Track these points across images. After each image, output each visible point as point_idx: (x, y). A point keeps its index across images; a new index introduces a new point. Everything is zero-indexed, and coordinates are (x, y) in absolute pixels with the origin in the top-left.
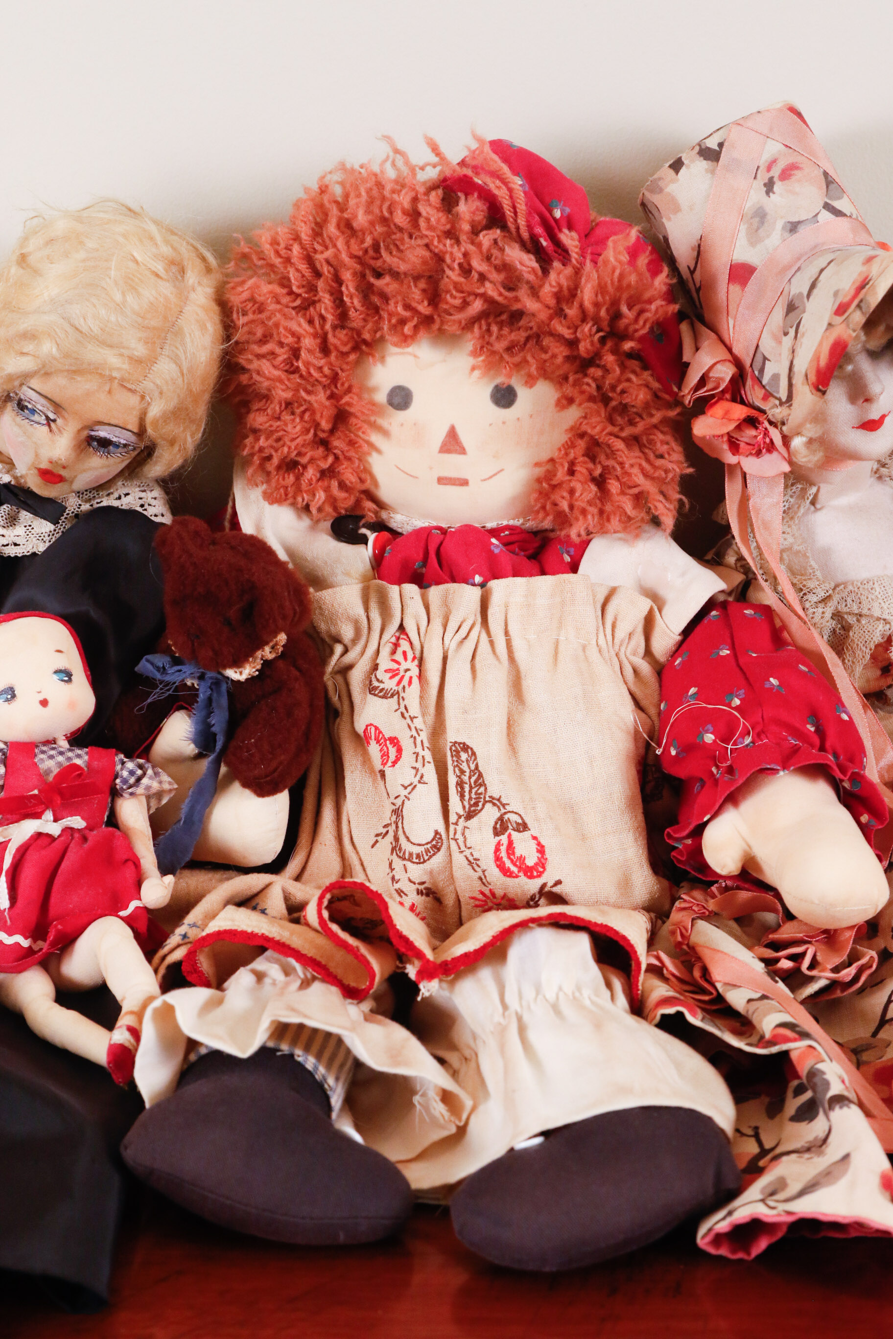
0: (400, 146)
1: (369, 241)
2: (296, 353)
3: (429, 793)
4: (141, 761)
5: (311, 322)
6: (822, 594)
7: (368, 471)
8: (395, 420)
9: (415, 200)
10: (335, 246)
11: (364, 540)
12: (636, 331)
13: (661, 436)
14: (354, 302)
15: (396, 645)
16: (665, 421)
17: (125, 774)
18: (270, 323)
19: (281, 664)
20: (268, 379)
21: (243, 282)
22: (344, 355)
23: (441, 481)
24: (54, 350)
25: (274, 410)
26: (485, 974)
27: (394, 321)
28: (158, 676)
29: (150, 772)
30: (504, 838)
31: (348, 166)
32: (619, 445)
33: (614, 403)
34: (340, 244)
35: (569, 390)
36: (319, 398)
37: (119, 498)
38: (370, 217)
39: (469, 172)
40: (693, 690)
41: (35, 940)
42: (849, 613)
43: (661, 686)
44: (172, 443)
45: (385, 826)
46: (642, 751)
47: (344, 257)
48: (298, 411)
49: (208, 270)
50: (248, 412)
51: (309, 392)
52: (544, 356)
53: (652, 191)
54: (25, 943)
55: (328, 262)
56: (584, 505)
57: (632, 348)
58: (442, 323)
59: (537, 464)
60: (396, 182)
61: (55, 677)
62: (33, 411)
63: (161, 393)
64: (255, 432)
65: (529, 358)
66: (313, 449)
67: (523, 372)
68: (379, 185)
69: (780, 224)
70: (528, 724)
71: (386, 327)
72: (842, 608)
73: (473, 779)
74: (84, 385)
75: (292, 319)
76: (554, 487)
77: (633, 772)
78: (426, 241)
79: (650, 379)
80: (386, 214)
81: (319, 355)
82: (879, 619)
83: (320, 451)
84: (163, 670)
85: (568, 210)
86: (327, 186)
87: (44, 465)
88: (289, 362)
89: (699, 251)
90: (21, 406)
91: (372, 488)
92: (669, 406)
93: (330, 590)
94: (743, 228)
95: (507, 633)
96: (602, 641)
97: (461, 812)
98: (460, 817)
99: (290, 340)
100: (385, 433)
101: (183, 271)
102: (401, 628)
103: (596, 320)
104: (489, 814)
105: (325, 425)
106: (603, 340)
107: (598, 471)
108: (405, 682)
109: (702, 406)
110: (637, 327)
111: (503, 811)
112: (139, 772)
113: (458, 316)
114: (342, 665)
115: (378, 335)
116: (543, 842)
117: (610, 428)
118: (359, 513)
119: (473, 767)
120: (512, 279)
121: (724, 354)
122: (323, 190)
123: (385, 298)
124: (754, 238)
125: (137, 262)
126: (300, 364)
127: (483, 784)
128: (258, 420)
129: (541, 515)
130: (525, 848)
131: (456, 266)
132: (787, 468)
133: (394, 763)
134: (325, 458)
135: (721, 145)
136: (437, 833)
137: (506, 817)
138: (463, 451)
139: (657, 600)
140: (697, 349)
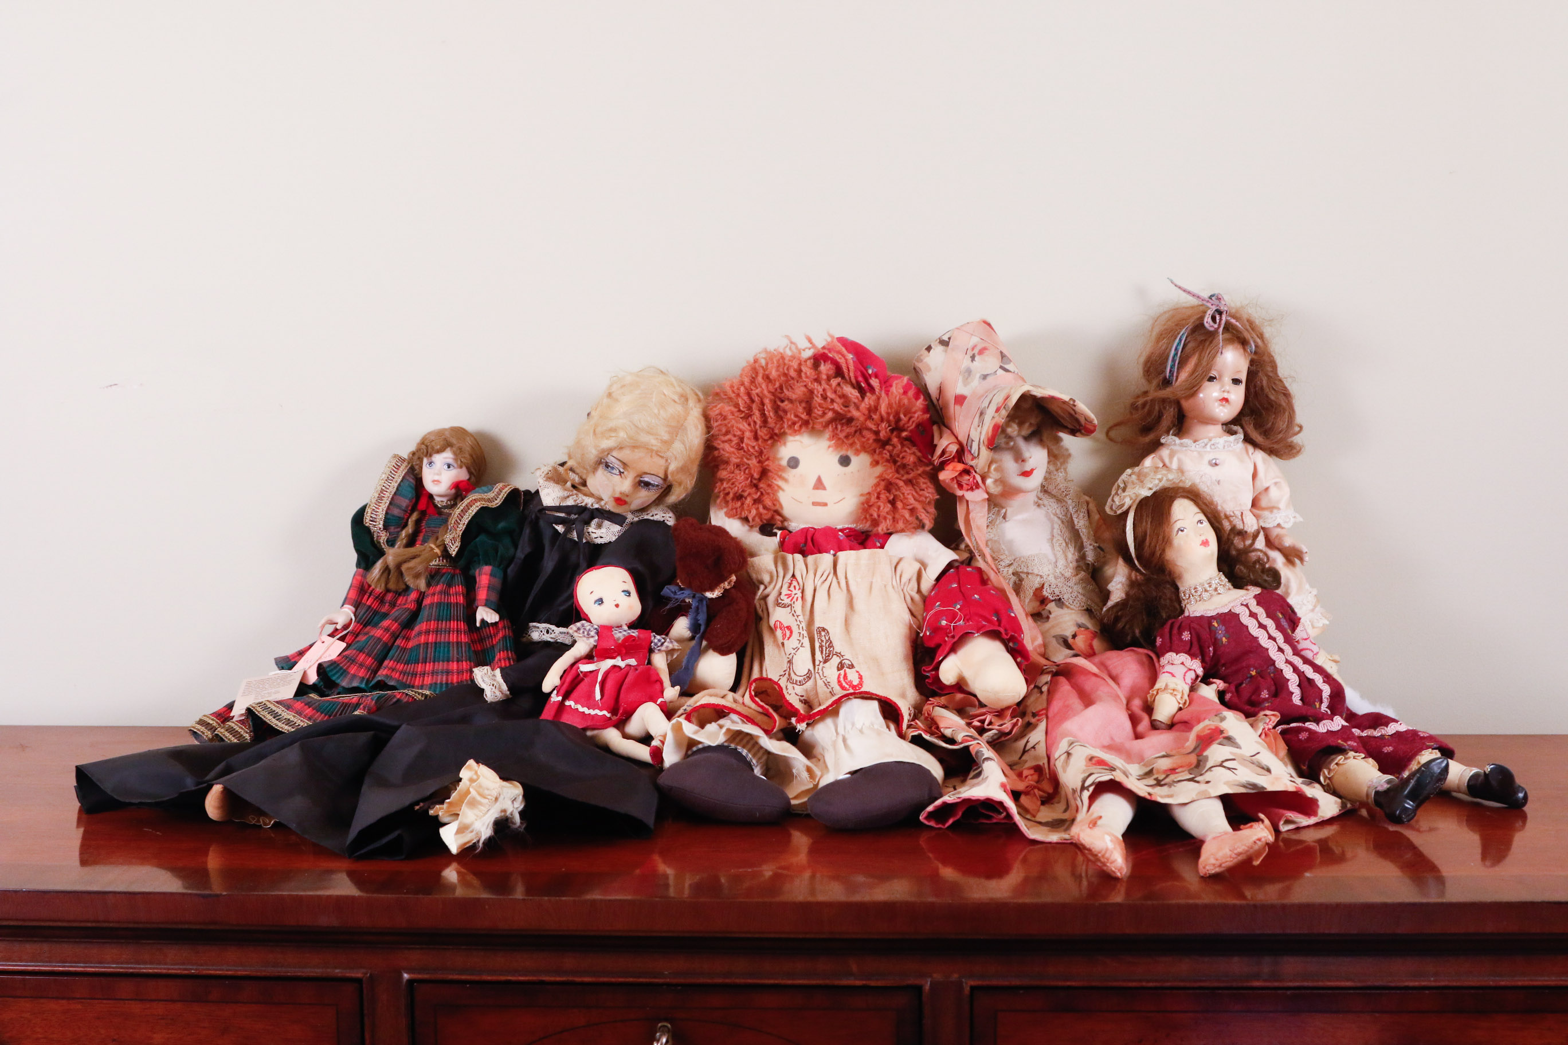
0: (794, 340)
1: (777, 385)
2: (742, 440)
3: (806, 652)
4: (664, 636)
5: (749, 425)
6: (1008, 562)
7: (777, 500)
8: (791, 474)
9: (800, 364)
10: (761, 387)
11: (775, 535)
12: (908, 427)
13: (923, 480)
14: (770, 414)
15: (791, 584)
16: (924, 472)
17: (656, 641)
18: (729, 425)
19: (733, 591)
20: (728, 452)
21: (716, 406)
22: (766, 441)
23: (815, 504)
24: (625, 436)
25: (731, 469)
26: (829, 721)
27: (790, 423)
28: (672, 595)
29: (668, 640)
30: (842, 672)
31: (768, 350)
32: (901, 483)
33: (899, 464)
34: (764, 386)
35: (876, 457)
36: (753, 462)
37: (653, 516)
38: (778, 373)
39: (826, 351)
40: (938, 603)
41: (613, 715)
42: (1022, 572)
43: (924, 606)
44: (680, 484)
45: (785, 671)
46: (914, 636)
47: (766, 392)
48: (743, 469)
49: (699, 400)
50: (718, 470)
51: (748, 459)
52: (863, 440)
53: (918, 362)
54: (608, 715)
55: (757, 395)
56: (885, 514)
57: (906, 435)
58: (814, 424)
59: (862, 495)
60: (792, 356)
61: (623, 594)
62: (613, 468)
63: (676, 458)
64: (722, 480)
65: (856, 440)
66: (750, 488)
67: (854, 448)
68: (783, 358)
69: (978, 375)
70: (856, 620)
71: (786, 426)
72: (1019, 570)
73: (827, 644)
74: (638, 454)
75: (740, 423)
76: (870, 506)
77: (908, 644)
78: (805, 384)
79: (916, 451)
80: (786, 372)
81: (753, 440)
82: (1037, 575)
83: (754, 489)
84: (675, 593)
85: (875, 370)
86: (757, 359)
87: (617, 495)
88: (738, 444)
89: (940, 390)
90: (607, 466)
91: (780, 509)
92: (927, 465)
93: (758, 557)
94: (961, 378)
95: (846, 578)
96: (894, 583)
97: (822, 660)
98: (820, 662)
99: (739, 433)
100: (786, 480)
101: (687, 400)
102: (793, 576)
103: (889, 421)
104: (835, 661)
105: (756, 476)
106: (892, 431)
107: (891, 497)
108: (795, 599)
109: (942, 466)
110: (909, 425)
111: (842, 659)
112: (663, 640)
113: (821, 420)
114: (764, 595)
115: (782, 430)
116: (861, 674)
117: (897, 475)
118: (773, 522)
119: (827, 638)
120: (846, 401)
121: (953, 439)
122: (756, 361)
123: (785, 412)
124: (966, 382)
125: (665, 395)
126: (744, 445)
127: (832, 646)
128: (723, 474)
129: (864, 521)
130: (853, 677)
131: (820, 396)
132: (986, 496)
133: (789, 638)
134: (756, 493)
135: (949, 338)
136: (809, 670)
137: (843, 662)
138: (824, 488)
139: (924, 565)
140: (941, 438)
